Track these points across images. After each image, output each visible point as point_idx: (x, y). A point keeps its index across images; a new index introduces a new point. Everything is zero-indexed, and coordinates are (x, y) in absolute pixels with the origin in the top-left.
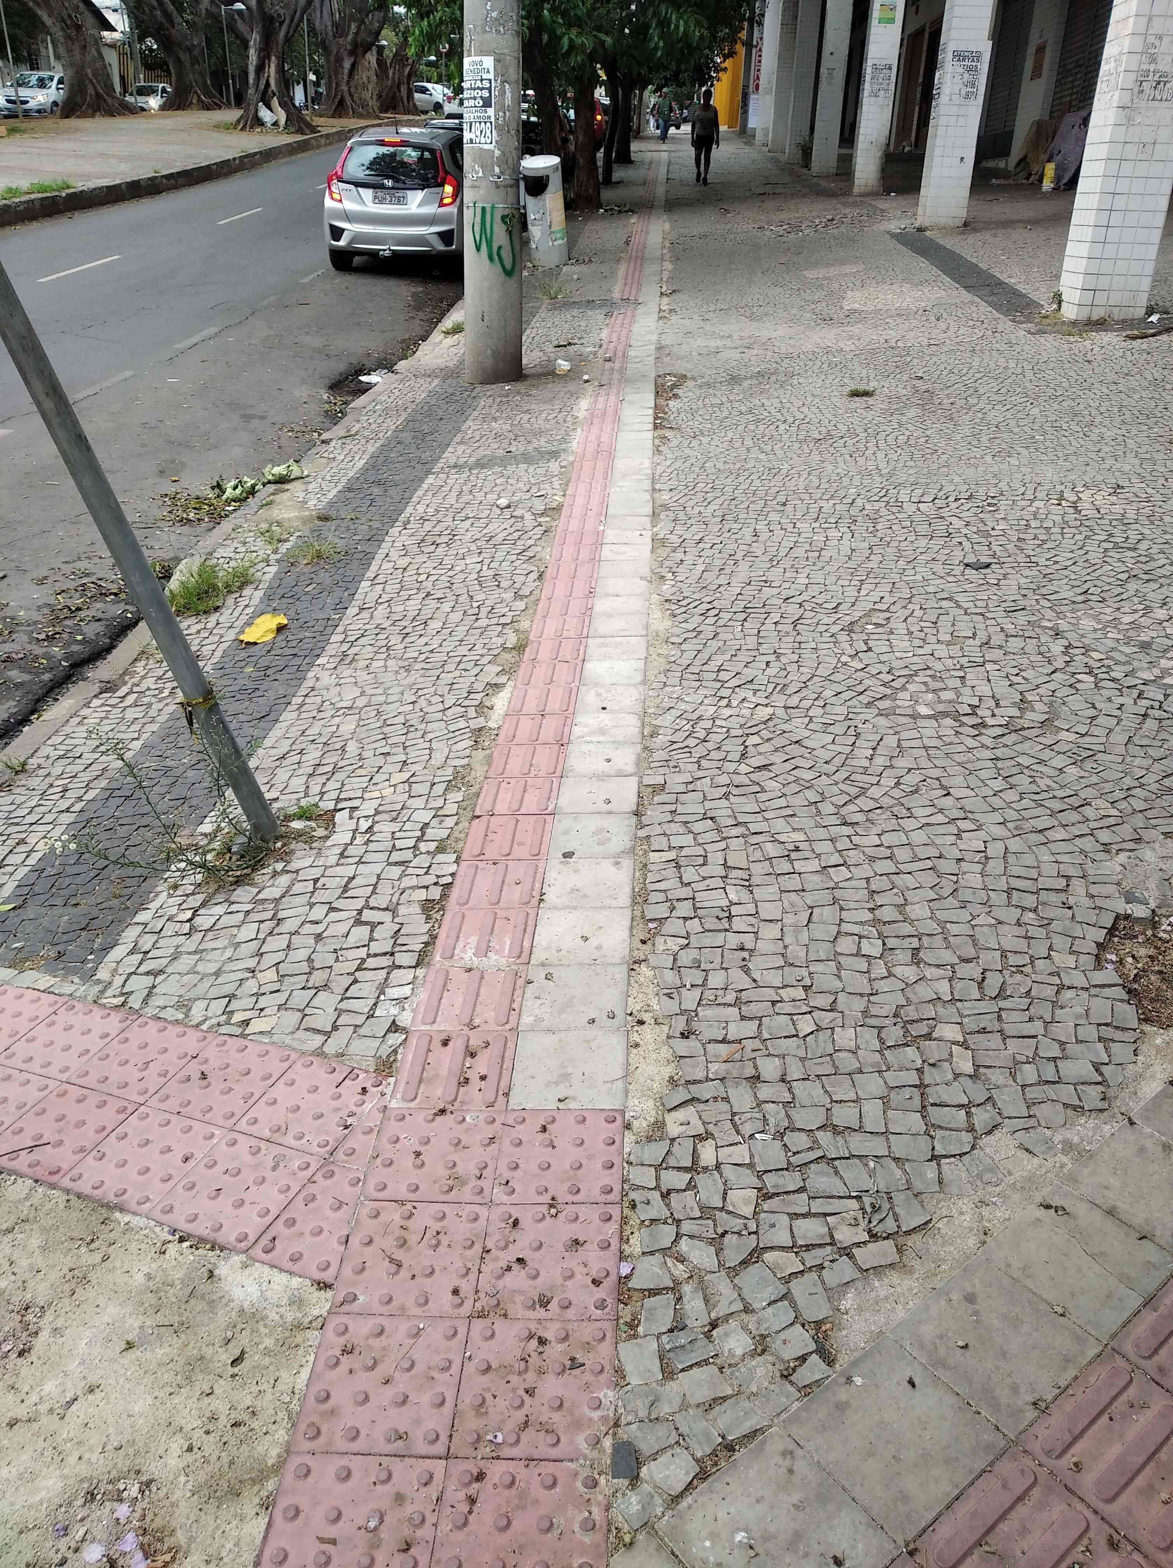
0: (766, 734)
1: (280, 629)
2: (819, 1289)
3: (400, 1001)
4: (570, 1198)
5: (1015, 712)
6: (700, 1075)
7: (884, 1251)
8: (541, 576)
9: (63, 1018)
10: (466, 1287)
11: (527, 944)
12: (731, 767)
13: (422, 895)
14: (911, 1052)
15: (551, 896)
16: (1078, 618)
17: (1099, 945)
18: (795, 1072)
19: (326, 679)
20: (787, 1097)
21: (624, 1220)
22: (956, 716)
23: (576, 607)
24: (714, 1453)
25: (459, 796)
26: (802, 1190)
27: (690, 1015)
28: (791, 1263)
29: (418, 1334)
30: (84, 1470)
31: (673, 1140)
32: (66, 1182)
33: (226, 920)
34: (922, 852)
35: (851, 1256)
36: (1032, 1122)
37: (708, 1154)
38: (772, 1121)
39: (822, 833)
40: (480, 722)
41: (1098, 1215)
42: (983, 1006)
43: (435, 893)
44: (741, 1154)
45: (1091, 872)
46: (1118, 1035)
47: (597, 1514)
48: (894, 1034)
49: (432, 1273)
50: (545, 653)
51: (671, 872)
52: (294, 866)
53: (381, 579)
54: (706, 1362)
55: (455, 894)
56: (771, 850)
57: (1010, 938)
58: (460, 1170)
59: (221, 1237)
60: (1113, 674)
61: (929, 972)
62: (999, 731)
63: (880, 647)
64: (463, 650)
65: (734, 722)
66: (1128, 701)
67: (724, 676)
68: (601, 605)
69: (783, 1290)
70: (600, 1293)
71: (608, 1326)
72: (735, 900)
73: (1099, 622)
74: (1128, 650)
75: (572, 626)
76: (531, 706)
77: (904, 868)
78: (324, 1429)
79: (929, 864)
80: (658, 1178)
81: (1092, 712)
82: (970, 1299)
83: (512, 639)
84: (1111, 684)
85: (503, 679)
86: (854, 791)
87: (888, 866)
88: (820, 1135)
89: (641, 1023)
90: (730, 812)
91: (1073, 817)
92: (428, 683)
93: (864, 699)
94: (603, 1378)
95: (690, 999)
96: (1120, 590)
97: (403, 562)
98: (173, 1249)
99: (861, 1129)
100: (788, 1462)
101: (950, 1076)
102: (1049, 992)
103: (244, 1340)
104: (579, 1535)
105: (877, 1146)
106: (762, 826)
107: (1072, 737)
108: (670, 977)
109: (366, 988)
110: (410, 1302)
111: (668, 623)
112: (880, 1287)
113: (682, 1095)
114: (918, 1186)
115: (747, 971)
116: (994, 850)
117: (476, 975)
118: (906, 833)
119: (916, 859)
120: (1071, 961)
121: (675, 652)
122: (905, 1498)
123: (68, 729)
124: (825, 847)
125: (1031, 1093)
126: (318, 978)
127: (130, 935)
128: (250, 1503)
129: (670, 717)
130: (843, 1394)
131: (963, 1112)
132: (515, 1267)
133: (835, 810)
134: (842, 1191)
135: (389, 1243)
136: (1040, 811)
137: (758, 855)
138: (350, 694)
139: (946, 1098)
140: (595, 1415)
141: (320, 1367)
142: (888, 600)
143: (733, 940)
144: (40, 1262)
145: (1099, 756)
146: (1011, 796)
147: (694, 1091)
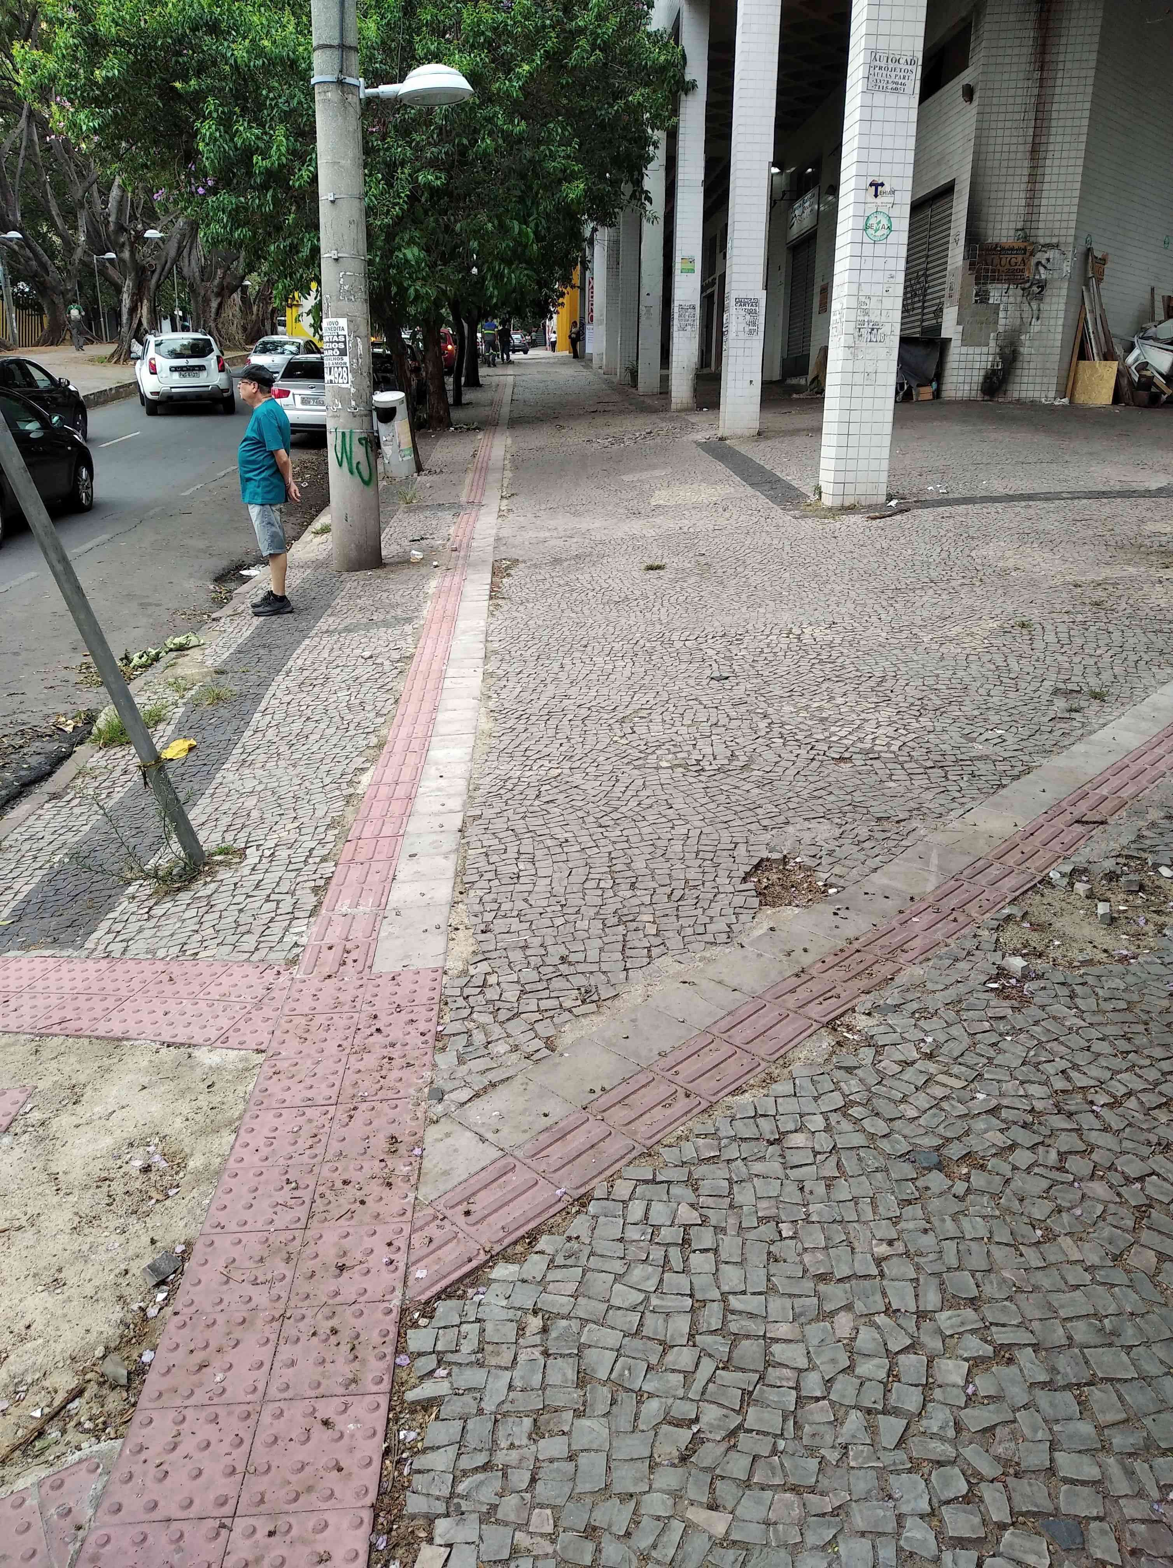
0: (555, 784)
1: (191, 749)
2: (551, 1025)
3: (300, 934)
4: (409, 1004)
5: (726, 762)
6: (492, 948)
7: (590, 1008)
8: (396, 701)
9: (65, 967)
10: (345, 1044)
11: (384, 900)
12: (528, 803)
13: (312, 884)
14: (621, 928)
15: (400, 876)
16: (782, 706)
17: (747, 873)
18: (549, 941)
19: (230, 776)
20: (543, 953)
21: (441, 1010)
22: (686, 766)
23: (423, 718)
24: (484, 1087)
25: (336, 832)
26: (546, 989)
27: (488, 923)
28: (536, 1017)
29: (318, 1063)
30: (125, 1135)
31: (472, 976)
32: (88, 1033)
33: (173, 910)
34: (647, 837)
35: (570, 1011)
36: (685, 951)
37: (492, 979)
38: (533, 963)
39: (584, 832)
40: (351, 790)
41: (712, 984)
42: (668, 905)
43: (321, 882)
44: (513, 977)
45: (752, 840)
46: (746, 911)
47: (419, 1114)
48: (612, 921)
49: (325, 1040)
50: (399, 747)
51: (482, 858)
52: (219, 878)
53: (270, 711)
54: (483, 1056)
55: (334, 881)
56: (549, 843)
57: (693, 874)
58: (341, 999)
59: (193, 1042)
60: (798, 737)
61: (640, 893)
62: (712, 773)
63: (641, 730)
64: (338, 750)
65: (534, 779)
66: (803, 752)
67: (528, 753)
68: (441, 717)
69: (530, 1027)
70: (424, 1038)
71: (429, 1050)
72: (523, 869)
73: (796, 707)
74: (810, 723)
75: (420, 730)
76: (389, 777)
77: (634, 845)
78: (266, 1101)
79: (650, 842)
80: (462, 992)
81: (777, 759)
82: (634, 1020)
83: (374, 741)
84: (794, 743)
85: (368, 765)
86: (609, 810)
87: (624, 845)
88: (560, 966)
89: (457, 929)
90: (524, 826)
91: (749, 814)
92: (311, 772)
93: (626, 760)
94: (425, 1068)
95: (489, 917)
96: (816, 688)
97: (287, 699)
98: (164, 1050)
99: (585, 962)
100: (524, 1086)
101: (642, 936)
102: (710, 896)
103: (214, 1078)
104: (410, 1122)
105: (593, 968)
106: (547, 831)
107: (760, 773)
108: (478, 908)
109: (277, 929)
110: (313, 1052)
111: (491, 725)
112: (584, 1021)
113: (480, 957)
114: (613, 982)
115: (527, 901)
116: (695, 833)
117: (349, 918)
118: (639, 828)
119: (642, 840)
120: (727, 881)
121: (494, 741)
123: (28, 823)
124: (585, 839)
125: (688, 939)
126: (242, 929)
127: (105, 925)
128: (225, 1132)
129: (488, 779)
130: (558, 1060)
131: (646, 950)
132: (375, 1033)
133: (595, 820)
134: (569, 986)
135: (300, 1032)
136: (727, 812)
137: (540, 846)
138: (249, 784)
139: (637, 945)
140: (420, 1081)
141: (261, 1080)
142: (652, 702)
143: (519, 888)
144: (78, 1067)
145: (775, 782)
146: (712, 806)
147: (487, 955)
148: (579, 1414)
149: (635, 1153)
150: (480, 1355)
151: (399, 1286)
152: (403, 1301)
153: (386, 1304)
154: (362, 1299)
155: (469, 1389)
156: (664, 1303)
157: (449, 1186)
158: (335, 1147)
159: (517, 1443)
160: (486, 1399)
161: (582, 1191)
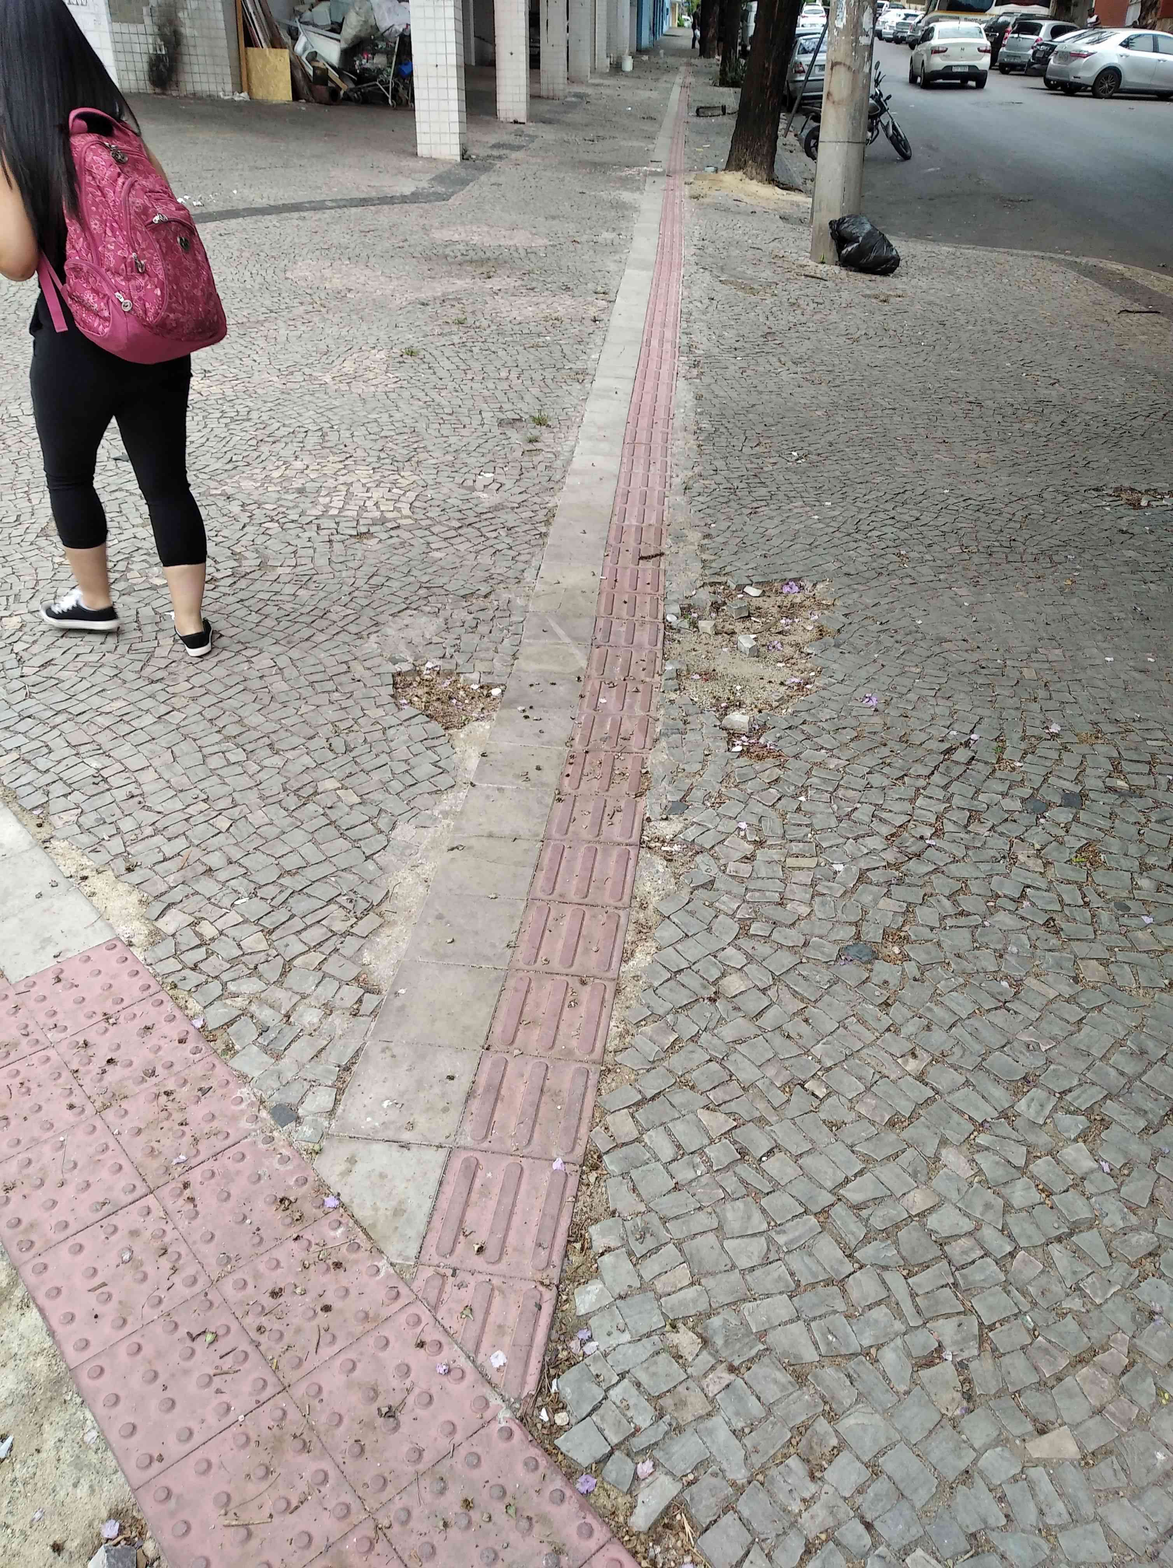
2: (343, 961)
4: (119, 1007)
6: (164, 888)
7: (372, 920)
10: (78, 1100)
12: (15, 673)
14: (311, 807)
16: (238, 482)
17: (392, 696)
18: (236, 854)
20: (243, 871)
21: (175, 998)
24: (339, 1078)
26: (292, 916)
27: (125, 855)
28: (316, 958)
29: (62, 1145)
31: (173, 935)
34: (230, 681)
35: (353, 934)
36: (415, 811)
37: (207, 930)
38: (241, 889)
39: (138, 695)
41: (484, 840)
42: (341, 761)
44: (233, 917)
45: (358, 654)
46: (436, 742)
47: (286, 1152)
48: (292, 802)
49: (40, 1108)
51: (23, 768)
54: (298, 1037)
57: (331, 713)
60: (291, 517)
61: (290, 755)
62: (230, 580)
66: (312, 534)
69: (321, 974)
70: (190, 1045)
71: (213, 1059)
72: (100, 766)
73: (255, 481)
77: (225, 695)
78: (34, 1237)
79: (241, 687)
80: (181, 962)
81: (291, 549)
82: (440, 917)
84: (292, 525)
86: (144, 657)
87: (210, 699)
88: (281, 881)
89: (85, 878)
90: (42, 707)
91: (324, 623)
94: (231, 1085)
95: (116, 846)
96: (256, 454)
99: (308, 865)
100: (388, 1053)
101: (347, 809)
102: (379, 735)
104: (282, 1168)
105: (327, 869)
106: (84, 706)
107: (288, 570)
108: (86, 839)
110: (37, 1133)
112: (382, 940)
113: (158, 907)
114: (368, 877)
115: (149, 809)
116: (282, 662)
118: (208, 672)
119: (228, 687)
120: (380, 712)
122: (467, 1028)
124: (148, 704)
125: (406, 795)
128: (9, 1315)
130: (397, 1003)
131: (369, 824)
132: (109, 1068)
133: (137, 676)
134: (321, 904)
136: (297, 627)
137: (94, 729)
139: (352, 823)
140: (243, 1106)
143: (121, 795)
145: (315, 578)
147: (167, 899)
148: (832, 1417)
149: (594, 1078)
150: (667, 1417)
151: (487, 1391)
152: (510, 1407)
153: (495, 1427)
154: (458, 1438)
155: (696, 1468)
156: (791, 1236)
157: (422, 1228)
158: (210, 1253)
159: (807, 1495)
160: (725, 1466)
161: (580, 1151)
